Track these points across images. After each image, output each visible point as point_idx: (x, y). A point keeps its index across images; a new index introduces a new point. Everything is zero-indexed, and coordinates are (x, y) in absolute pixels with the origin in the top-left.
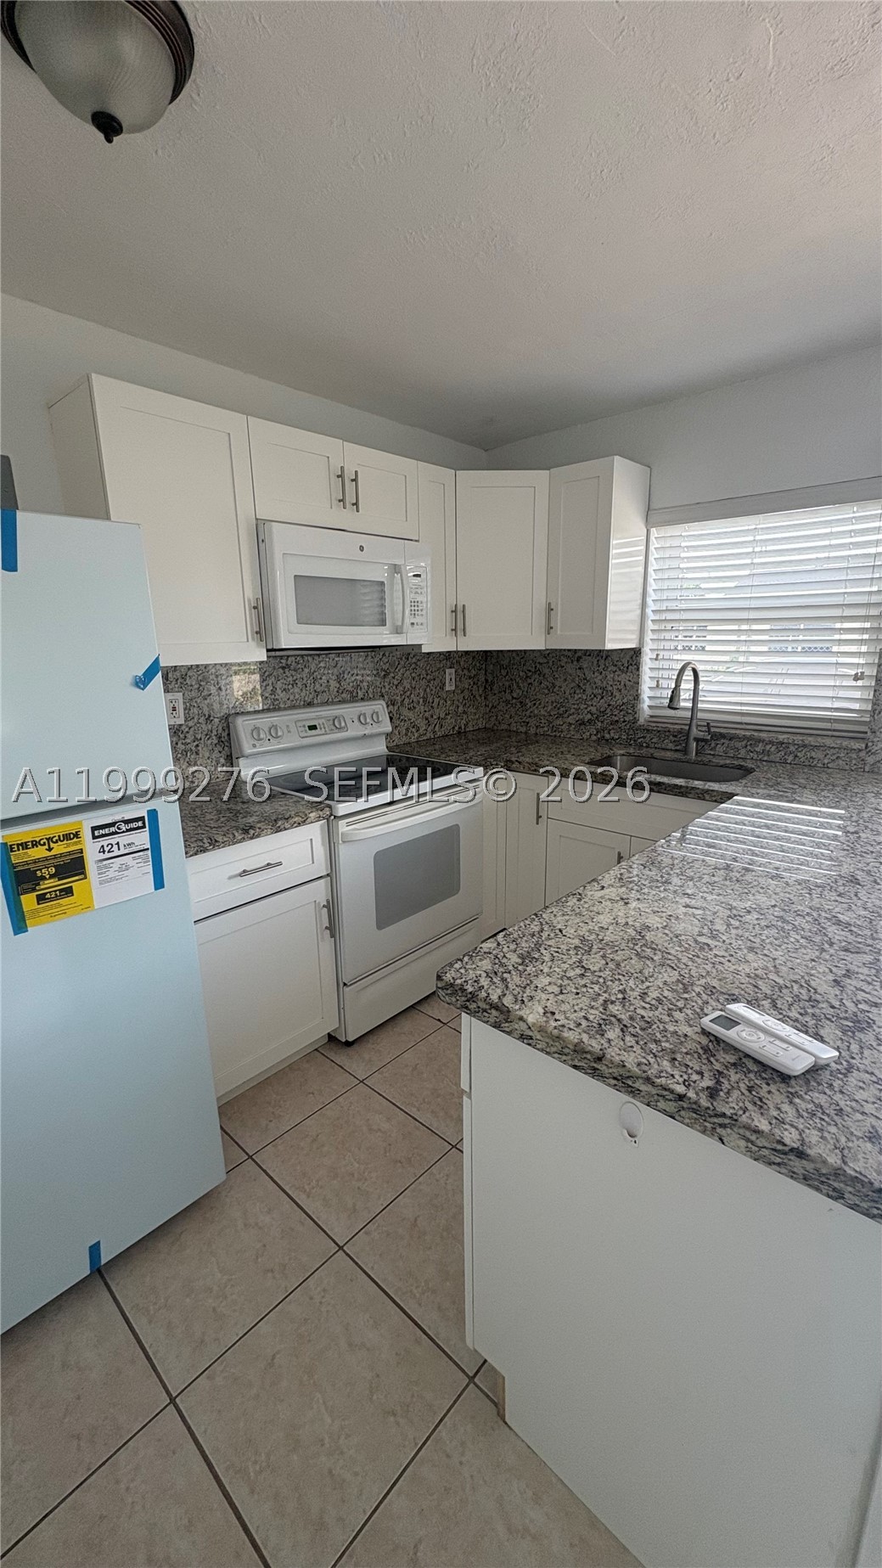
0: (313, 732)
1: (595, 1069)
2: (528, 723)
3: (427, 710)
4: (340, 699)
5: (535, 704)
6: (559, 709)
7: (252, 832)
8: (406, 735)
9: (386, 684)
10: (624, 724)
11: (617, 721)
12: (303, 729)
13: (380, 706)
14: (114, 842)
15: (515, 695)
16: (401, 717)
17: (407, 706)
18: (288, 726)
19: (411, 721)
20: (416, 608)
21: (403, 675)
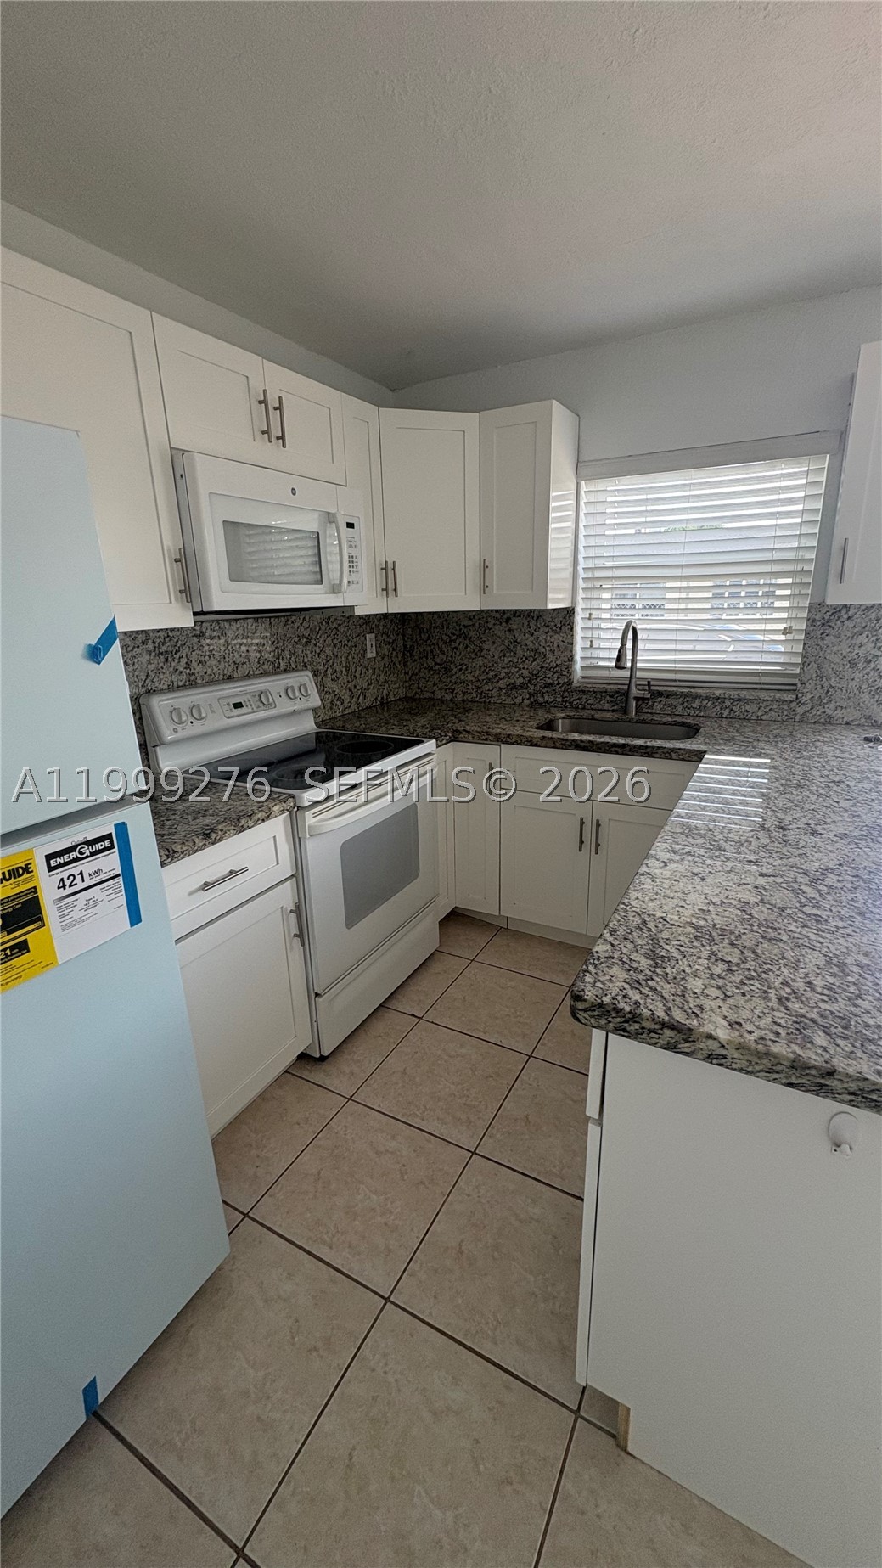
0: (239, 711)
1: (821, 1085)
2: (454, 690)
3: (350, 680)
4: (262, 671)
5: (461, 670)
6: (487, 673)
7: (213, 835)
8: (331, 708)
9: (308, 652)
10: (558, 686)
11: (551, 684)
12: (226, 707)
13: (306, 677)
14: (76, 871)
15: (438, 661)
16: (325, 690)
17: (330, 676)
18: (211, 705)
19: (336, 693)
20: (351, 564)
21: (325, 641)
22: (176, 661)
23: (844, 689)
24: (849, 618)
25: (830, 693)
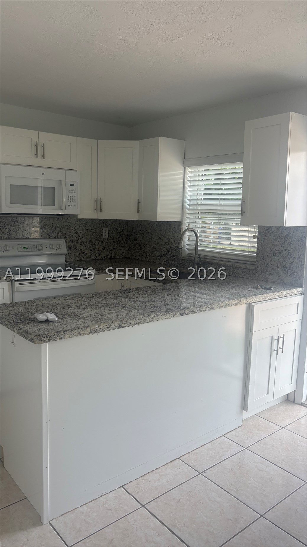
0: (25, 250)
2: (142, 255)
3: (91, 246)
5: (145, 247)
6: (153, 249)
8: (79, 256)
9: (68, 232)
10: (176, 257)
11: (173, 255)
12: (20, 248)
13: (62, 241)
15: (138, 242)
16: (76, 248)
17: (80, 243)
18: (13, 246)
19: (82, 250)
20: (71, 199)
21: (78, 228)
22: (4, 230)
23: (272, 265)
24: (272, 232)
25: (267, 267)
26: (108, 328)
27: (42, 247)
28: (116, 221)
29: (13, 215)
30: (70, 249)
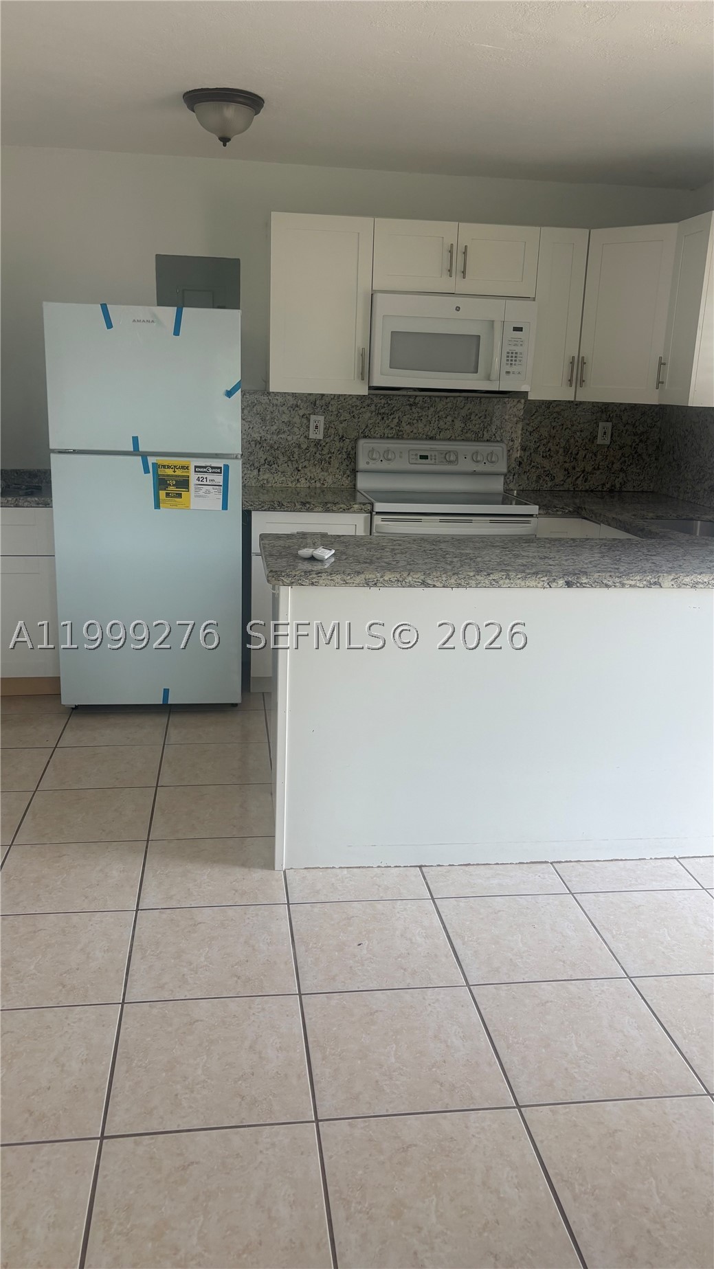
0: (425, 461)
3: (568, 461)
4: (461, 437)
7: (308, 507)
12: (413, 457)
14: (205, 477)
16: (533, 464)
17: (541, 454)
18: (401, 453)
19: (546, 469)
20: (514, 359)
21: (541, 422)
26: (401, 583)
27: (457, 458)
28: (634, 407)
29: (404, 393)
30: (519, 466)
